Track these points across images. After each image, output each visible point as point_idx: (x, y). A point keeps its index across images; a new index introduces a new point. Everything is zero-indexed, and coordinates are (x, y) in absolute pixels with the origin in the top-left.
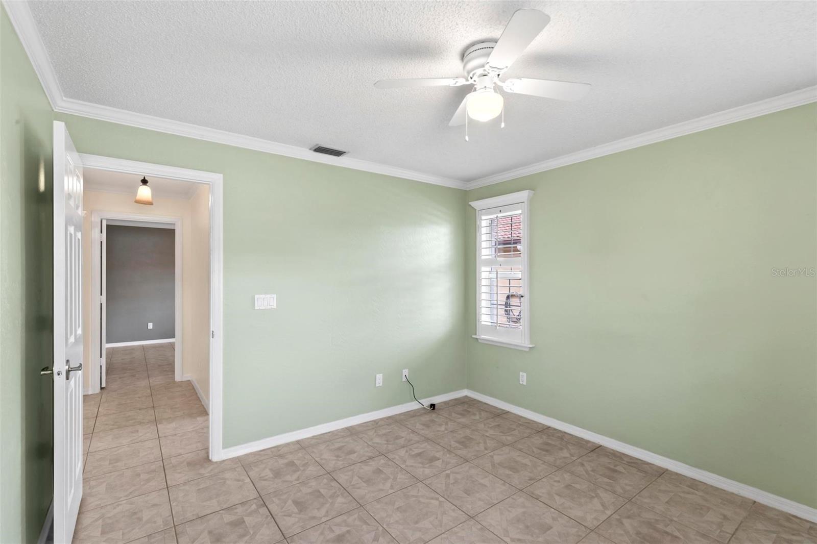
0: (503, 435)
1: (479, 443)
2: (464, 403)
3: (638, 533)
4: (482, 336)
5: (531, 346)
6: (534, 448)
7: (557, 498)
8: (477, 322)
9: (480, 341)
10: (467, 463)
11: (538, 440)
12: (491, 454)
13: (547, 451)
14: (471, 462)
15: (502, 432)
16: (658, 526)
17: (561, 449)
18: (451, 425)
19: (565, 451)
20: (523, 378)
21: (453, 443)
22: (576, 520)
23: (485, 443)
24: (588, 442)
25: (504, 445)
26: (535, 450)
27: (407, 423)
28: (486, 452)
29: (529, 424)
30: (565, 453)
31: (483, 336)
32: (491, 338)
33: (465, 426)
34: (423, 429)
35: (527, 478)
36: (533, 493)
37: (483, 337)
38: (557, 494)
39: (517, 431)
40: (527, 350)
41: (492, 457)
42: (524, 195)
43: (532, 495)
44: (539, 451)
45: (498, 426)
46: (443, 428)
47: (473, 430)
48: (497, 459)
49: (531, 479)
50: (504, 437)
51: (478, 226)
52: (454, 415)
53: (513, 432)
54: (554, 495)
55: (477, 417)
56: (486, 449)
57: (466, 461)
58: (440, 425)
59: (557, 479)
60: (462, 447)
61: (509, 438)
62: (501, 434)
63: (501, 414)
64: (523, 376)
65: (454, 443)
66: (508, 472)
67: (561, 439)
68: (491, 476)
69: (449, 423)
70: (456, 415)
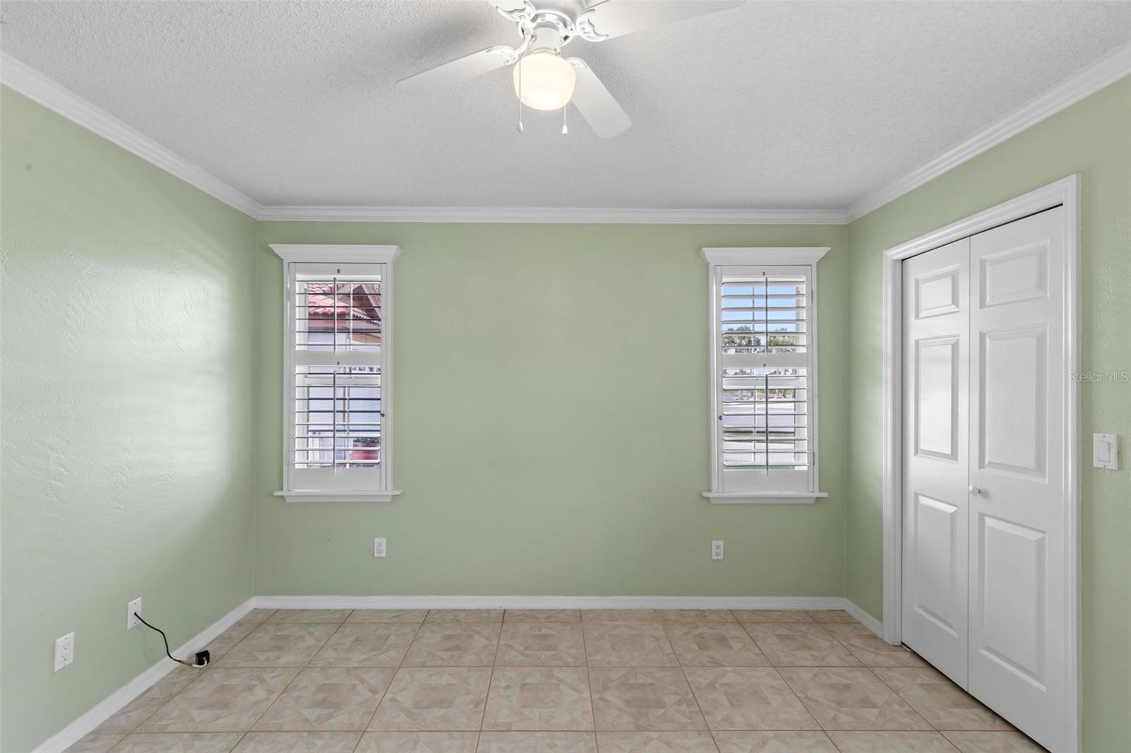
0: (378, 655)
1: (354, 687)
2: (261, 624)
3: (628, 703)
4: (296, 491)
5: (397, 493)
6: (439, 653)
7: (527, 711)
8: (285, 467)
9: (287, 500)
10: (366, 736)
11: (432, 638)
12: (389, 696)
13: (457, 648)
14: (369, 729)
15: (372, 650)
16: (631, 682)
17: (470, 637)
18: (272, 678)
19: (476, 637)
20: (381, 546)
21: (306, 712)
22: (571, 729)
23: (362, 681)
24: (488, 611)
25: (395, 670)
26: (442, 654)
27: (164, 722)
28: (379, 696)
29: (398, 617)
30: (479, 642)
31: (297, 489)
32: (316, 490)
33: (301, 669)
34: (218, 718)
35: (472, 706)
36: (498, 725)
37: (299, 491)
38: (522, 707)
39: (392, 637)
40: (389, 500)
41: (393, 700)
42: (388, 252)
43: (498, 729)
44: (449, 654)
45: (358, 640)
46: (260, 693)
47: (323, 669)
48: (406, 699)
49: (477, 705)
50: (383, 656)
51: (289, 293)
52: (261, 656)
53: (388, 641)
54: (522, 710)
55: (310, 641)
56: (374, 692)
57: (361, 732)
58: (251, 689)
59: (504, 684)
60: (331, 710)
61: (392, 654)
62: (376, 653)
63: (344, 619)
64: (380, 544)
65: (307, 710)
66: (439, 712)
67: (457, 621)
68: (422, 735)
69: (266, 676)
70: (267, 654)
